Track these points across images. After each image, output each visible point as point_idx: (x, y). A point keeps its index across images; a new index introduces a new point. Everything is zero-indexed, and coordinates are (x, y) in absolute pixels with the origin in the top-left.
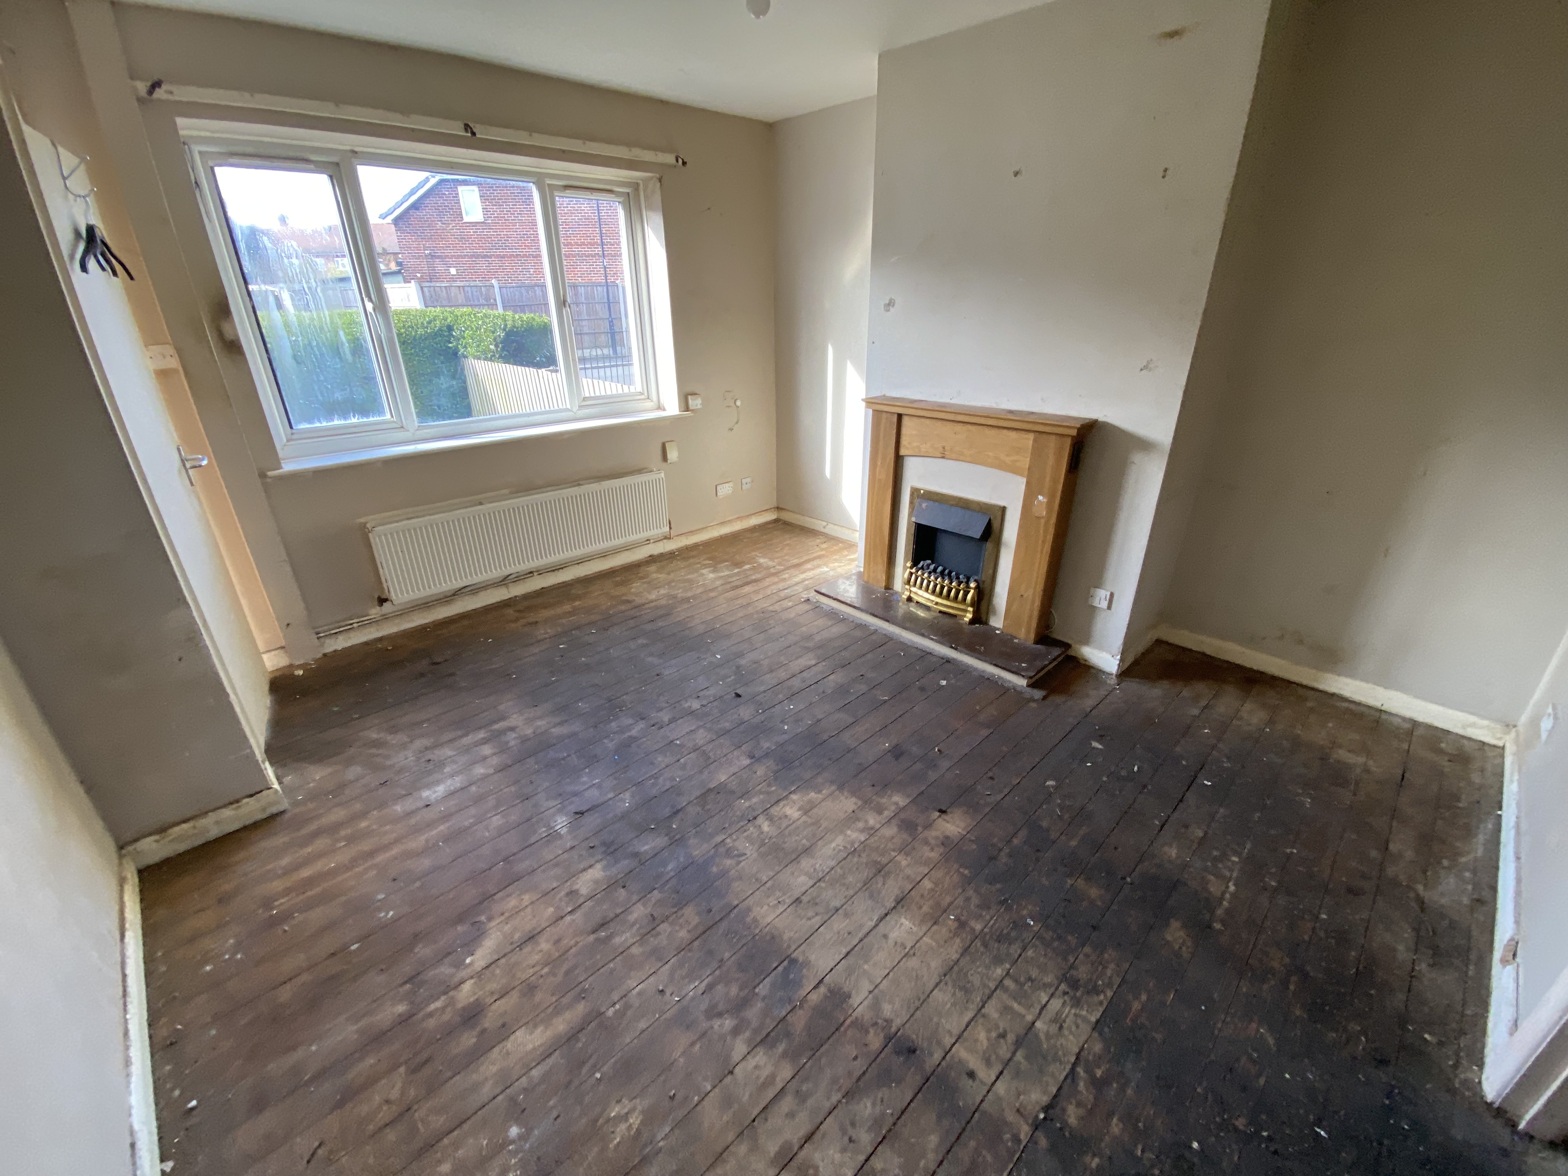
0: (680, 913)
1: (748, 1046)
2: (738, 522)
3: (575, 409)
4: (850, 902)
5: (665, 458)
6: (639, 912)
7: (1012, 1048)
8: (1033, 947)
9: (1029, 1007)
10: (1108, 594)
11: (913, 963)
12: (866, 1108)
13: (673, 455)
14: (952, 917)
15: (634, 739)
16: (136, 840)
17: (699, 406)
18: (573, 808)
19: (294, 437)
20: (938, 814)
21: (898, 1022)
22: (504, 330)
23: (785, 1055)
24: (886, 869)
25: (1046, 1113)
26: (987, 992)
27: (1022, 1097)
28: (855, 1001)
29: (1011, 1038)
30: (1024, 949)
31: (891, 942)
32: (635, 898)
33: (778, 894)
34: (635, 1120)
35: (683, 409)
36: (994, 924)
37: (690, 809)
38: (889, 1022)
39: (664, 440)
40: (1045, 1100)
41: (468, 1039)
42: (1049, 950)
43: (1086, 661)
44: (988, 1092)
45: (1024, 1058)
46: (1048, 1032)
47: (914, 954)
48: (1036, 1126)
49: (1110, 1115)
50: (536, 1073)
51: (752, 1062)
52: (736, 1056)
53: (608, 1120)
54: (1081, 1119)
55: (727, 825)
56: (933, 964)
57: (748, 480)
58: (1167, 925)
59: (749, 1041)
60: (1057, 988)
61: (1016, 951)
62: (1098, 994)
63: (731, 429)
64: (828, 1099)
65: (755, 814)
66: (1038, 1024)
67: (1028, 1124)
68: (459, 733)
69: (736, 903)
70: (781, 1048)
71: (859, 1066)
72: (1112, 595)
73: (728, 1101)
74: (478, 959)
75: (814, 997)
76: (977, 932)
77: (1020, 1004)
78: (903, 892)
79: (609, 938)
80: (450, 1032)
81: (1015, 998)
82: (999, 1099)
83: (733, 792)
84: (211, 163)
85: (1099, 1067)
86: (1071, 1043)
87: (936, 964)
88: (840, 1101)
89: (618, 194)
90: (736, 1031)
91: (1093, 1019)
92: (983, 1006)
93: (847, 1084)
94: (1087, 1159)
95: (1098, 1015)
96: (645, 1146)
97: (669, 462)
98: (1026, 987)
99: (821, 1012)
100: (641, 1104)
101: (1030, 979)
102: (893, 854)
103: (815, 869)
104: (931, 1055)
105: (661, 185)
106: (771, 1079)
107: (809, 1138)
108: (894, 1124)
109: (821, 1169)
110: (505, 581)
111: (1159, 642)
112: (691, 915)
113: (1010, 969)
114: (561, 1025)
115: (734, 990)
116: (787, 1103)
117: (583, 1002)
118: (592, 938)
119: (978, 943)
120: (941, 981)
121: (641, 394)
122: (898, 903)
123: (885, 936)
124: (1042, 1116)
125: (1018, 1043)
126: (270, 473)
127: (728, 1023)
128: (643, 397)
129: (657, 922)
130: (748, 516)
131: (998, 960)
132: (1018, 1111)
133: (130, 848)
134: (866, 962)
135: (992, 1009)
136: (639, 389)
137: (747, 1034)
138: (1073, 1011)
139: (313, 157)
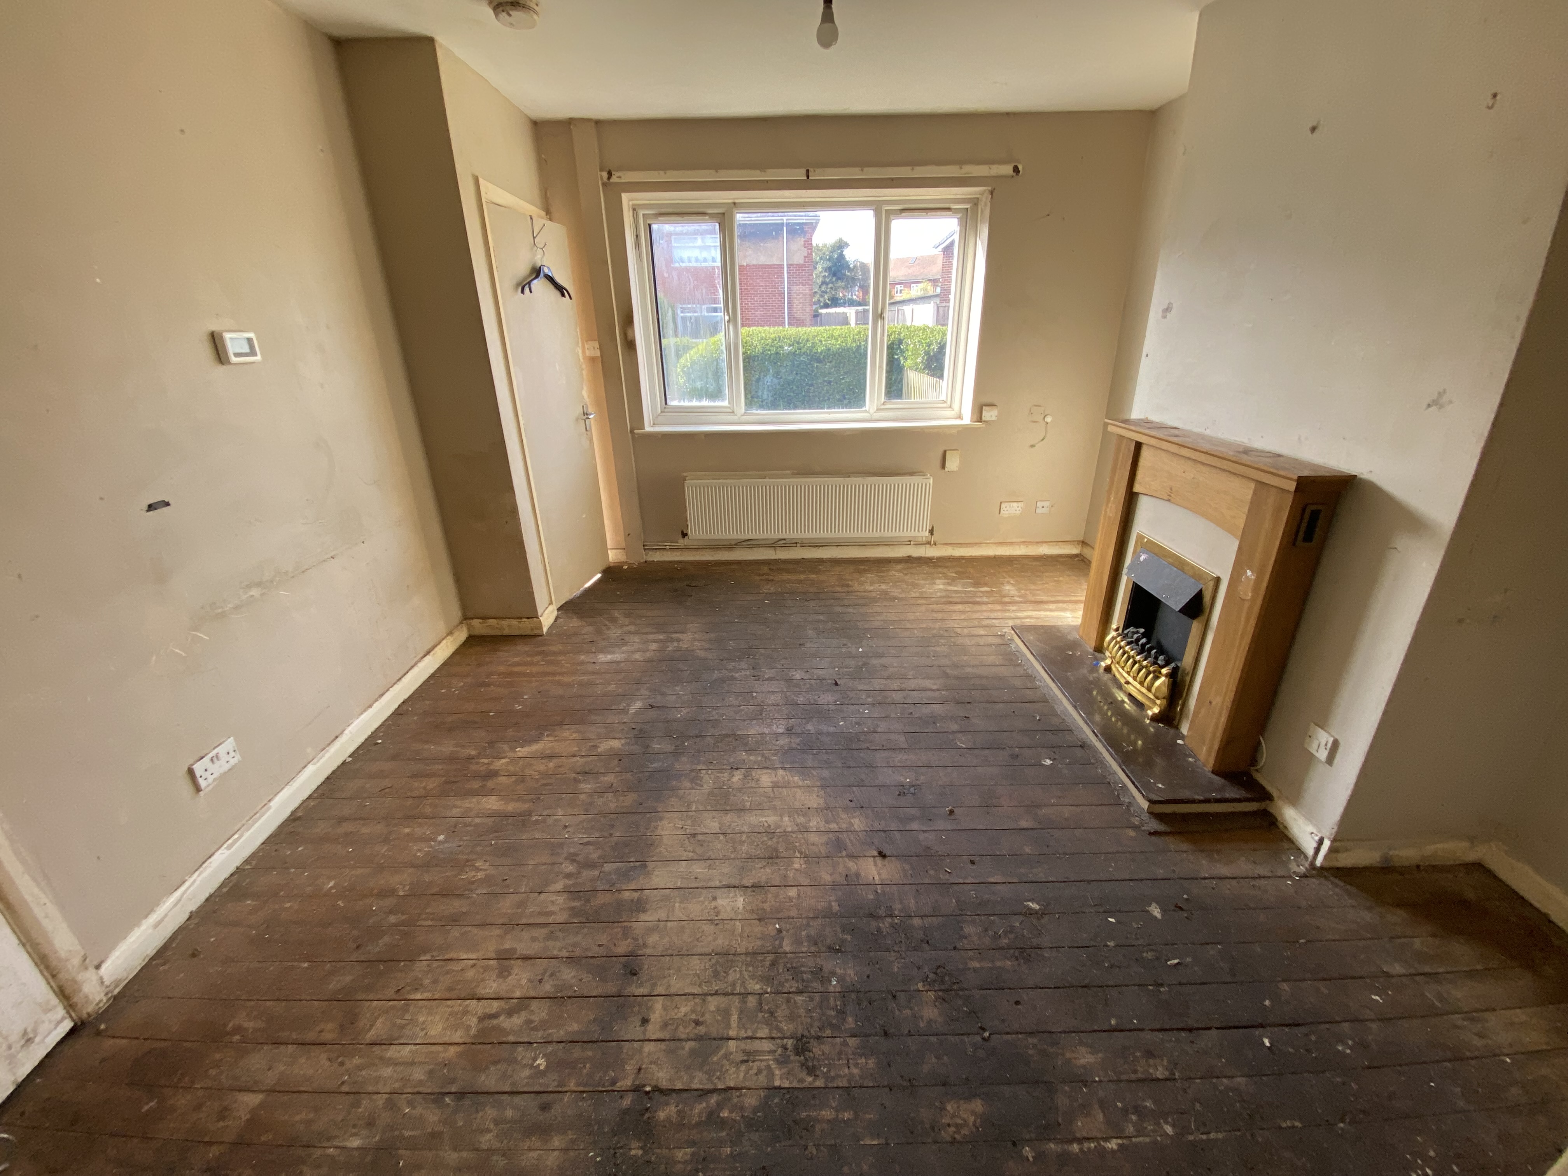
0: (626, 794)
1: (564, 888)
2: (1022, 546)
3: (872, 411)
4: (723, 861)
5: (943, 466)
6: (609, 778)
7: (692, 1036)
8: (809, 997)
9: (741, 1026)
10: (1331, 740)
11: (708, 929)
12: (568, 974)
13: (953, 464)
14: (777, 926)
15: (733, 679)
16: (472, 619)
17: (994, 418)
18: (651, 701)
19: (666, 410)
20: (876, 853)
21: (648, 951)
22: (940, 343)
23: (572, 909)
24: (777, 861)
25: (653, 1091)
26: (729, 990)
27: (653, 1066)
28: (643, 917)
29: (702, 1030)
30: (800, 992)
31: (713, 904)
32: (617, 769)
33: (689, 822)
34: (480, 875)
35: (975, 419)
36: (802, 957)
37: (708, 738)
38: (645, 945)
39: (945, 448)
40: (664, 1084)
41: (476, 785)
42: (818, 1010)
43: (1286, 827)
44: (640, 1041)
45: (690, 1049)
46: (731, 1053)
47: (717, 924)
48: (636, 1089)
49: (693, 1144)
50: (477, 820)
51: (553, 897)
52: (552, 888)
53: (473, 866)
54: (668, 1119)
55: (715, 762)
56: (720, 942)
57: (1046, 504)
58: (968, 1098)
59: (565, 886)
60: (782, 1038)
61: (791, 987)
62: (809, 1074)
63: (1032, 446)
64: (560, 951)
65: (740, 766)
66: (732, 1043)
67: (634, 1081)
68: (654, 631)
69: (660, 810)
70: (576, 904)
71: (596, 951)
72: (1336, 744)
73: (522, 904)
74: (521, 751)
75: (626, 895)
76: (781, 950)
77: (740, 1019)
78: (767, 883)
79: (579, 781)
80: (476, 776)
81: (741, 1012)
82: (640, 1051)
83: (746, 744)
84: (649, 222)
85: (731, 1112)
86: (734, 1077)
87: (721, 942)
88: (562, 958)
89: (956, 211)
90: (569, 876)
91: (777, 1083)
92: (712, 995)
93: (578, 953)
94: (635, 1144)
95: (786, 1084)
96: (469, 890)
97: (946, 469)
98: (760, 1015)
99: (619, 906)
100: (492, 871)
101: (772, 1013)
102: (798, 854)
103: (730, 825)
104: (641, 985)
105: (992, 197)
106: (552, 913)
107: (526, 958)
108: (569, 997)
109: (510, 978)
110: (775, 544)
111: (1478, 867)
112: (630, 799)
113: (768, 993)
114: (511, 807)
115: (595, 856)
116: (542, 932)
117: (532, 804)
118: (574, 775)
119: (770, 957)
120: (710, 954)
121: (944, 402)
122: (753, 886)
123: (715, 899)
124: (648, 1089)
125: (699, 1038)
126: (636, 431)
127: (570, 868)
128: (945, 405)
129: (611, 790)
130: (1038, 543)
131: (767, 979)
132: (640, 1069)
133: (469, 621)
134: (680, 902)
135: (713, 1003)
136: (943, 397)
137: (571, 882)
138: (771, 1062)
139: (710, 211)
